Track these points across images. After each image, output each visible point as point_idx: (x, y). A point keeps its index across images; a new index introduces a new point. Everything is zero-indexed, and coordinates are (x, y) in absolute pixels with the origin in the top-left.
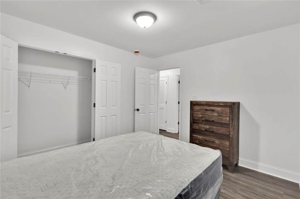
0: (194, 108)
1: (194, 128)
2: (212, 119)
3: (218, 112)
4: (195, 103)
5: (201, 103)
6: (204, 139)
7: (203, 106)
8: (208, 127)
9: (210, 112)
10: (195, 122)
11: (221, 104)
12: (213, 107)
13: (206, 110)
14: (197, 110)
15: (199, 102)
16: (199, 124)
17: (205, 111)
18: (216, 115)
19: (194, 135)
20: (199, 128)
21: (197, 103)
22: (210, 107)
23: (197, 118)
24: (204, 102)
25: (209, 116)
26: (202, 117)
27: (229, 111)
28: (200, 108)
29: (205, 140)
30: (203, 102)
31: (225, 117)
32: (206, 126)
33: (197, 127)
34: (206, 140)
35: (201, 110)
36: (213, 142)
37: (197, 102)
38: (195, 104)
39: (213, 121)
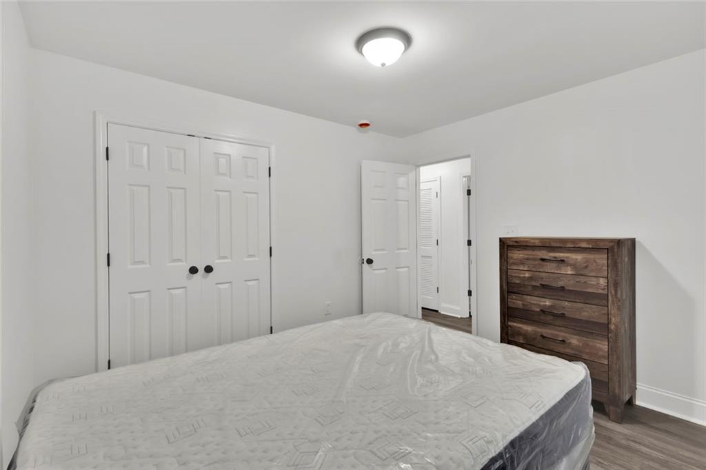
0: (509, 254)
1: (510, 305)
2: (561, 284)
3: (574, 266)
4: (511, 244)
5: (526, 242)
6: (539, 334)
7: (533, 250)
8: (548, 303)
9: (554, 265)
10: (515, 290)
11: (584, 245)
12: (563, 252)
13: (543, 260)
14: (516, 259)
15: (523, 242)
16: (525, 296)
17: (541, 262)
18: (569, 273)
19: (510, 323)
20: (523, 304)
21: (516, 242)
22: (554, 251)
23: (518, 282)
24: (537, 241)
25: (552, 275)
26: (530, 278)
27: (605, 262)
28: (526, 256)
29: (542, 336)
30: (533, 241)
31: (595, 279)
32: (543, 300)
33: (521, 302)
34: (545, 335)
35: (528, 259)
36: (563, 341)
37: (518, 240)
38: (513, 246)
39: (563, 288)
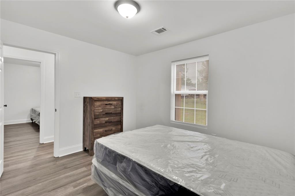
0: (95, 104)
1: (95, 124)
2: (111, 112)
3: (114, 105)
4: (96, 99)
5: (101, 98)
6: (105, 131)
7: (103, 101)
8: (107, 119)
9: (109, 106)
10: (97, 117)
11: (116, 99)
12: (111, 101)
13: (106, 104)
14: (98, 105)
15: (100, 98)
16: (100, 119)
17: (106, 105)
18: (113, 108)
19: (95, 131)
20: (100, 122)
21: (98, 99)
22: (109, 101)
23: (98, 114)
24: (104, 98)
26: (102, 112)
27: (120, 103)
28: (101, 104)
29: (106, 131)
30: (103, 98)
31: (118, 109)
32: (106, 118)
33: (99, 121)
34: (106, 130)
35: (102, 105)
36: (111, 130)
37: (98, 98)
38: (97, 100)
39: (111, 113)
